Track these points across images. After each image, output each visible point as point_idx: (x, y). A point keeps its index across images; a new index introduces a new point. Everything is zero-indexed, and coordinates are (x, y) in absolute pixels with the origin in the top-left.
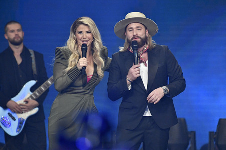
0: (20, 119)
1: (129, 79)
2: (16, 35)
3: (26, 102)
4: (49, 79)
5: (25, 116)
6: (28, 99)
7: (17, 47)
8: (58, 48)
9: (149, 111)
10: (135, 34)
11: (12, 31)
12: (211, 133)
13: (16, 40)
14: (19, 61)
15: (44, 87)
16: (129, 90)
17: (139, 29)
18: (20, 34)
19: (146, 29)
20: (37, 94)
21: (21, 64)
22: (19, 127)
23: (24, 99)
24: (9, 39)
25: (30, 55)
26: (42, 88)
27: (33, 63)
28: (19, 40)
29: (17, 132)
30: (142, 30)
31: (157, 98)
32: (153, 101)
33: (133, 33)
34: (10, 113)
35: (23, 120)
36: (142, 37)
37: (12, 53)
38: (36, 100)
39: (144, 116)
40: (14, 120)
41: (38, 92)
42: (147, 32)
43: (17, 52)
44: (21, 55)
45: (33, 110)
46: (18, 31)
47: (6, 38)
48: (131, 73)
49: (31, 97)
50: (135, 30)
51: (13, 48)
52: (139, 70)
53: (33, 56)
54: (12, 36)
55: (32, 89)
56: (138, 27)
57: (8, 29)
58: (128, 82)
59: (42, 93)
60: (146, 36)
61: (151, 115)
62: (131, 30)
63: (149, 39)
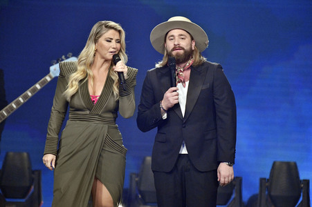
10: (176, 43)
12: (262, 180)
16: (164, 118)
17: (182, 37)
19: (192, 39)
33: (174, 42)
36: (185, 48)
42: (194, 44)
50: (177, 38)
60: (191, 48)
61: (187, 153)
62: (172, 38)
63: (195, 52)
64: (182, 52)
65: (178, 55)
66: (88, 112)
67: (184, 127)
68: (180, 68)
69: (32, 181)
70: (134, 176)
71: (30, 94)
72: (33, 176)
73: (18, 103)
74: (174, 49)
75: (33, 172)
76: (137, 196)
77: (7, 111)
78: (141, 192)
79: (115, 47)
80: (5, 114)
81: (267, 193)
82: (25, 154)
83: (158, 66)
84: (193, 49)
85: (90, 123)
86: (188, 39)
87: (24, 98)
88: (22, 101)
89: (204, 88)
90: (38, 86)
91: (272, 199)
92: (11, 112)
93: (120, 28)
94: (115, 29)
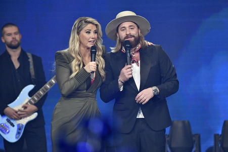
0: (19, 124)
1: (121, 79)
2: (13, 38)
3: (25, 107)
4: (48, 83)
5: (24, 122)
6: (27, 104)
7: (14, 50)
8: (58, 52)
9: (142, 113)
10: (128, 33)
11: (10, 35)
12: (216, 136)
13: (13, 43)
14: (17, 65)
15: (43, 91)
16: (121, 90)
17: (131, 27)
18: (18, 37)
19: (138, 28)
20: (36, 99)
21: (19, 68)
22: (18, 133)
23: (22, 105)
24: (6, 42)
25: (29, 58)
26: (41, 92)
27: (32, 67)
28: (17, 43)
29: (16, 138)
31: (145, 98)
32: (141, 101)
33: (126, 32)
34: (9, 119)
35: (22, 125)
36: (135, 36)
37: (9, 56)
38: (35, 104)
39: (137, 117)
40: (13, 126)
41: (37, 97)
43: (15, 55)
44: (19, 59)
45: (32, 115)
46: (15, 34)
47: (3, 41)
48: (123, 74)
49: (30, 101)
50: (128, 29)
51: (11, 52)
52: (132, 71)
53: (31, 60)
54: (9, 39)
55: (31, 94)
56: (131, 26)
57: (5, 32)
58: (120, 83)
59: (40, 98)
60: (139, 35)
61: (144, 117)
62: (123, 29)
64: (132, 39)
74: (126, 38)
79: (93, 37)
81: (220, 145)
86: (136, 29)
87: (55, 79)
88: (54, 82)
92: (46, 91)
93: (96, 22)
94: (93, 24)
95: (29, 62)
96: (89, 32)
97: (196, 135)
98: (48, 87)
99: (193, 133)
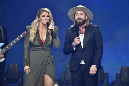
10: (79, 16)
16: (74, 50)
19: (86, 15)
25: (1, 29)
30: (83, 15)
36: (83, 19)
41: (5, 49)
42: (87, 17)
48: (75, 41)
49: (1, 52)
50: (79, 14)
56: (81, 13)
60: (85, 19)
61: (84, 63)
62: (77, 14)
63: (87, 21)
64: (81, 20)
65: (79, 22)
66: (40, 47)
67: (83, 53)
68: (81, 28)
69: (20, 76)
70: (62, 73)
71: (18, 39)
72: (20, 74)
73: (13, 43)
74: (78, 19)
75: (20, 72)
76: (64, 82)
77: (9, 47)
78: (66, 80)
79: (46, 19)
80: (8, 48)
81: (119, 80)
82: (17, 65)
83: (71, 26)
84: (86, 19)
85: (41, 52)
86: (84, 15)
87: (16, 41)
88: (15, 42)
89: (90, 36)
90: (21, 36)
91: (121, 83)
92: (11, 47)
94: (46, 11)
95: (1, 31)
96: (44, 16)
97: (106, 74)
98: (12, 45)
99: (105, 73)
